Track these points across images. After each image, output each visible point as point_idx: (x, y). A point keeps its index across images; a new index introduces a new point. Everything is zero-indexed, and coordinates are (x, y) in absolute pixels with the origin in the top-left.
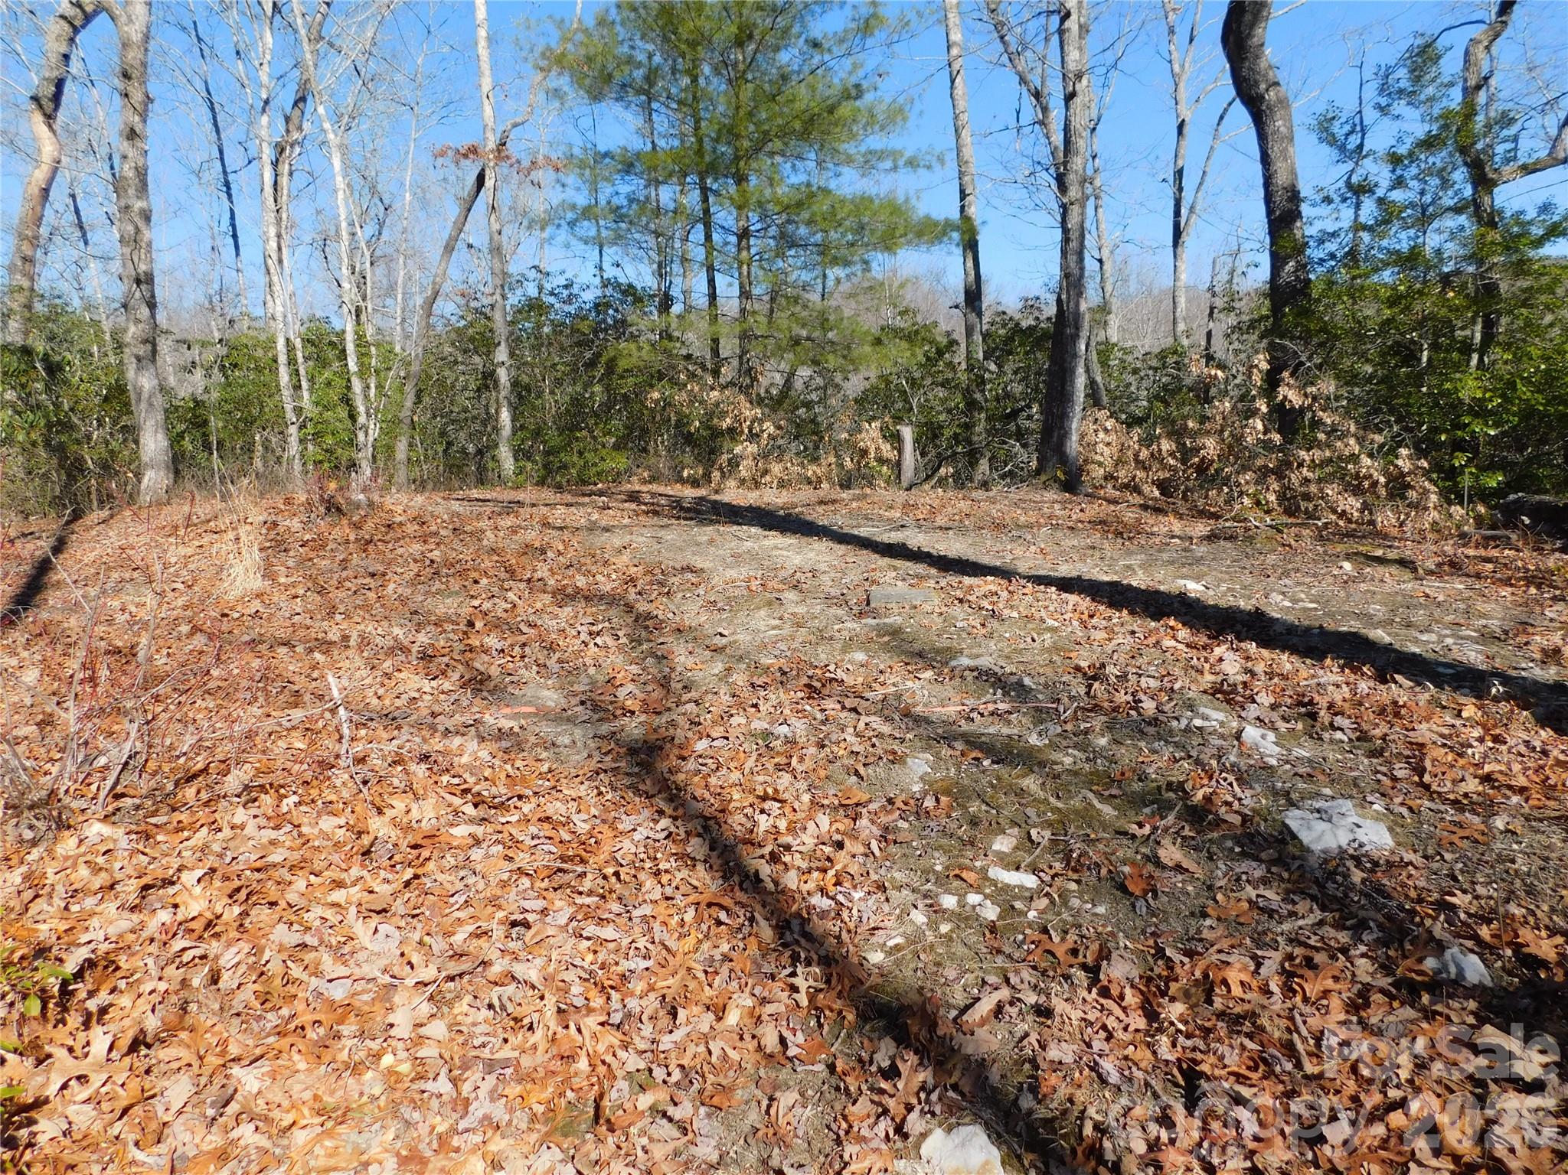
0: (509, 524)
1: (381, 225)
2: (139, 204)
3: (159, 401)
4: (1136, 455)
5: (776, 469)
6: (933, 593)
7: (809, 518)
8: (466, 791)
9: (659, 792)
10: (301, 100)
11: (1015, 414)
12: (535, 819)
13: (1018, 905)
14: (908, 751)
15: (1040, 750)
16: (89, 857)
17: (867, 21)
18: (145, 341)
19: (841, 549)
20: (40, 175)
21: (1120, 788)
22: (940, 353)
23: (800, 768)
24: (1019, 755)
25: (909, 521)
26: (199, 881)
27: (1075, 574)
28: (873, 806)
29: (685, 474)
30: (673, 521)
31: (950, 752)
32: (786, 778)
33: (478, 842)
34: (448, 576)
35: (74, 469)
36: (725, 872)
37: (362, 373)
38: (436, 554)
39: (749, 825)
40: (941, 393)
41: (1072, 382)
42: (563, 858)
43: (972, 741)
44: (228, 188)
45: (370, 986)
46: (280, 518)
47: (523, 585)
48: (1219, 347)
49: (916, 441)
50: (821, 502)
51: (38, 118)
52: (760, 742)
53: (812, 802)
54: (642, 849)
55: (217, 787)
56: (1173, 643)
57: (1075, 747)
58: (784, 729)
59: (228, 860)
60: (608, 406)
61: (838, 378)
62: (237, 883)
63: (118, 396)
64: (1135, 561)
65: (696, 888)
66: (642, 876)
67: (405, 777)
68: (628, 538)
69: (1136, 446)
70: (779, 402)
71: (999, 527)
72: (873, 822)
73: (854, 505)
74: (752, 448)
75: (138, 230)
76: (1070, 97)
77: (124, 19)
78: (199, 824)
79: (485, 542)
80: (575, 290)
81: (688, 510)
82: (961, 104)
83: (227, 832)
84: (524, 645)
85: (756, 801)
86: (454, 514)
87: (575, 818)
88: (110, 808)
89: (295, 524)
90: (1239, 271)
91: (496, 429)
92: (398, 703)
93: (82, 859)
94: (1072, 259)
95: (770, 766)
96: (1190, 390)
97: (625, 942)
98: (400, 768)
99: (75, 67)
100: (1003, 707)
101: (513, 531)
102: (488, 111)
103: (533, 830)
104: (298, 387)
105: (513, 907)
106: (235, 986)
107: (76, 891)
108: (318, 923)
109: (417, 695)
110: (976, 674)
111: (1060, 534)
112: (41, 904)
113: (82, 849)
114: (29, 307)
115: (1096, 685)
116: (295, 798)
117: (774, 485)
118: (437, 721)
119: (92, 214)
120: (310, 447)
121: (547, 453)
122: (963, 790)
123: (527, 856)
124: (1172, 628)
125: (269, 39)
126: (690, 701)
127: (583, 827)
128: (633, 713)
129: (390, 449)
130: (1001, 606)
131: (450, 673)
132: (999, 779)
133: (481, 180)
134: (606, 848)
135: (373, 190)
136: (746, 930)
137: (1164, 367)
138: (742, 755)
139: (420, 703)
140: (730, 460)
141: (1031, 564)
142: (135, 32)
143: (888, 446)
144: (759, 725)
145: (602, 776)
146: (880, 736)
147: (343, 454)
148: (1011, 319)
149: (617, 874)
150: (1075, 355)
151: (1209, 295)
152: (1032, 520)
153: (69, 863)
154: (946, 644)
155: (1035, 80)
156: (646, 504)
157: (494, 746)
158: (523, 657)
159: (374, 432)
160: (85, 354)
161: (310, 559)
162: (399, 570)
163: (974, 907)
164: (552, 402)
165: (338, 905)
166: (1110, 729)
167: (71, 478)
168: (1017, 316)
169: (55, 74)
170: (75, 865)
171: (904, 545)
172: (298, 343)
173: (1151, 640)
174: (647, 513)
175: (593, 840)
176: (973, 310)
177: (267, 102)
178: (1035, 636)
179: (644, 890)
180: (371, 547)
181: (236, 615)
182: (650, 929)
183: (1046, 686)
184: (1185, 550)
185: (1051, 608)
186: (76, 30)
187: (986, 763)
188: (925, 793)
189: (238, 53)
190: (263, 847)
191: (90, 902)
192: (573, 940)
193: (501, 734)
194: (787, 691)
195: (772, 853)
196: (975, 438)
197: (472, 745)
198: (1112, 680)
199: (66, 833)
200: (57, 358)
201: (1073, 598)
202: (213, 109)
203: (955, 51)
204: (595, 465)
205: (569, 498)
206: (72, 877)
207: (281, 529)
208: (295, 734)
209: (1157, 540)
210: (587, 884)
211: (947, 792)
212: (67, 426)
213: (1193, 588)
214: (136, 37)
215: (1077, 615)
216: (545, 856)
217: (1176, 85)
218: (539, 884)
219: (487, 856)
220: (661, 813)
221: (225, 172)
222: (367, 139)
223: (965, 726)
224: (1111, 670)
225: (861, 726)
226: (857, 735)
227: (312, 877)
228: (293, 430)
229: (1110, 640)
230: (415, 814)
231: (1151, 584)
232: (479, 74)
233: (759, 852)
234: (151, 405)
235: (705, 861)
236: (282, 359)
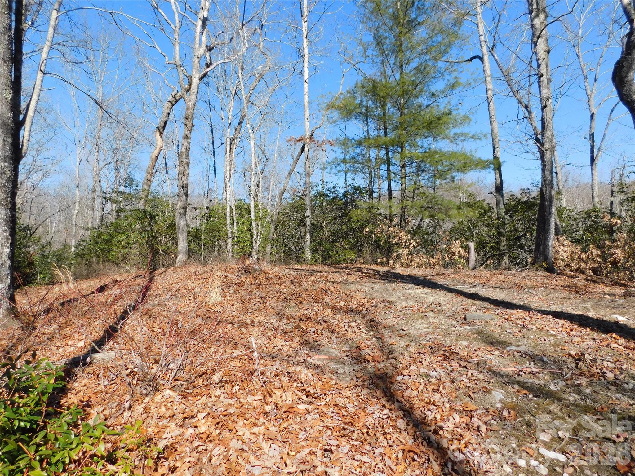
0: (312, 280)
1: (265, 165)
2: (186, 161)
3: (185, 229)
4: (579, 256)
5: (416, 260)
6: (495, 316)
7: (434, 281)
8: (303, 390)
9: (383, 397)
10: (241, 123)
11: (519, 238)
12: (332, 404)
13: (558, 469)
14: (492, 388)
15: (556, 392)
16: (165, 403)
17: (453, 84)
18: (183, 208)
19: (450, 295)
20: (156, 152)
21: (602, 415)
22: (485, 212)
23: (444, 392)
24: (546, 394)
25: (478, 283)
26: (204, 418)
27: (559, 310)
28: (479, 412)
29: (379, 261)
30: (377, 281)
31: (513, 390)
32: (437, 396)
33: (308, 412)
34: (290, 299)
35: (155, 253)
36: (414, 436)
37: (256, 220)
38: (285, 291)
39: (423, 416)
40: (486, 229)
41: (549, 225)
42: (345, 423)
43: (522, 385)
44: (214, 154)
45: (268, 471)
46: (227, 274)
47: (320, 305)
48: (617, 208)
49: (476, 249)
50: (438, 275)
51: (158, 133)
52: (425, 378)
53: (450, 408)
54: (377, 422)
55: (210, 380)
56: (616, 345)
57: (574, 392)
58: (434, 373)
59: (214, 410)
60: (347, 233)
61: (441, 223)
62: (218, 420)
63: (172, 227)
64: (589, 305)
65: (402, 442)
66: (378, 434)
67: (280, 382)
68: (359, 287)
69: (579, 252)
70: (417, 232)
71: (519, 287)
72: (479, 420)
73: (453, 276)
74: (406, 251)
75: (185, 169)
76: (544, 108)
77: (188, 100)
78: (203, 394)
79: (303, 287)
80: (337, 189)
81: (382, 276)
82: (493, 113)
83: (213, 399)
84: (322, 330)
85: (425, 405)
86: (290, 275)
87: (348, 405)
88: (173, 385)
89: (233, 277)
90: (625, 175)
91: (304, 242)
92: (274, 350)
93: (163, 404)
94: (547, 173)
95: (430, 389)
96: (603, 227)
97: (373, 464)
98: (277, 378)
99: (171, 117)
100: (535, 370)
101: (314, 282)
102: (307, 123)
103: (331, 409)
104: (233, 224)
105: (325, 443)
106: (218, 464)
107: (161, 416)
108: (247, 440)
109: (281, 348)
110: (520, 354)
111: (548, 291)
112: (148, 420)
113: (163, 400)
114: (147, 196)
115: (581, 363)
116: (238, 387)
117: (416, 266)
118: (289, 359)
119: (170, 164)
120: (235, 247)
121: (323, 251)
122: (521, 408)
123: (330, 420)
124: (615, 338)
125: (233, 103)
126: (392, 358)
127: (352, 410)
128: (369, 361)
129: (264, 248)
130: (527, 323)
131: (294, 340)
132: (538, 405)
133: (303, 149)
134: (362, 420)
135: (263, 153)
136: (426, 465)
137: (590, 217)
138: (417, 384)
139: (282, 351)
140: (397, 256)
141: (537, 304)
142: (191, 104)
143: (464, 251)
144: (423, 371)
145: (358, 388)
146: (478, 380)
147: (247, 250)
148: (517, 198)
149: (367, 433)
150: (550, 213)
151: (610, 186)
152: (534, 284)
153: (158, 405)
154: (504, 339)
155: (525, 101)
156: (365, 273)
157: (313, 371)
158: (322, 335)
159: (259, 241)
160: (163, 212)
161: (238, 291)
162: (271, 296)
163: (534, 467)
164: (327, 231)
165: (255, 434)
166: (590, 385)
167: (154, 256)
168: (520, 197)
169: (165, 119)
170: (160, 405)
171: (477, 294)
172: (234, 208)
173: (605, 343)
174: (366, 277)
175: (356, 416)
176: (500, 194)
177: (230, 124)
178: (546, 338)
179: (379, 441)
180: (260, 287)
181: (212, 311)
182: (383, 459)
183: (555, 362)
184: (612, 301)
185: (551, 325)
186: (173, 105)
187: (530, 396)
188: (503, 409)
189: (222, 108)
190: (226, 406)
191: (165, 421)
192: (351, 461)
193: (315, 367)
194: (434, 356)
195: (435, 430)
196: (502, 248)
197: (305, 371)
198: (588, 361)
199: (158, 393)
200: (154, 214)
201: (561, 321)
202: (212, 127)
203: (489, 92)
204: (343, 256)
205: (334, 270)
206: (159, 410)
207: (228, 278)
208: (236, 360)
209: (597, 296)
210: (355, 436)
211: (514, 409)
212: (155, 237)
213: (622, 319)
214: (191, 105)
215: (564, 330)
216: (337, 421)
217: (589, 99)
218: (334, 434)
219: (313, 419)
220: (384, 406)
221: (214, 148)
222: (262, 135)
223: (517, 378)
224: (587, 357)
225: (469, 374)
226: (468, 379)
227: (245, 421)
228: (230, 240)
229: (583, 342)
230: (284, 398)
231: (599, 316)
232: (305, 111)
233: (428, 429)
234: (183, 230)
235: (405, 430)
236: (228, 214)
